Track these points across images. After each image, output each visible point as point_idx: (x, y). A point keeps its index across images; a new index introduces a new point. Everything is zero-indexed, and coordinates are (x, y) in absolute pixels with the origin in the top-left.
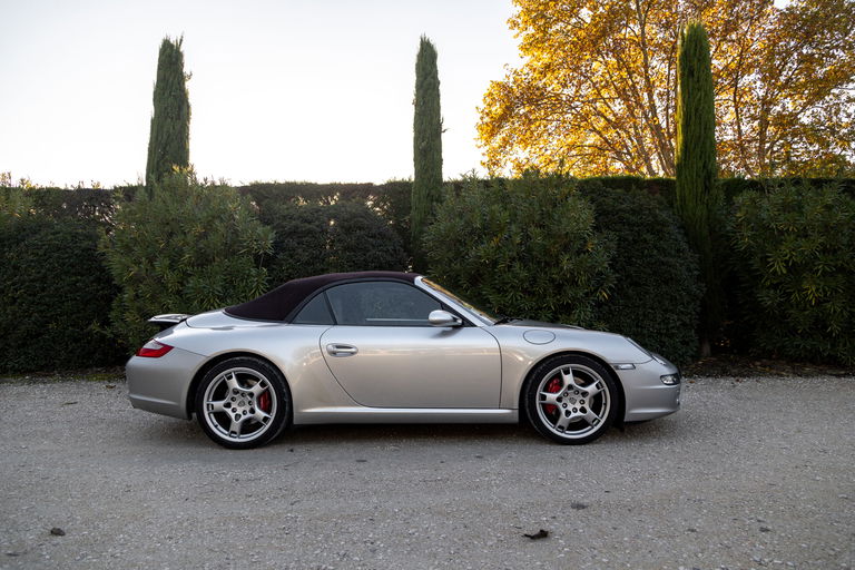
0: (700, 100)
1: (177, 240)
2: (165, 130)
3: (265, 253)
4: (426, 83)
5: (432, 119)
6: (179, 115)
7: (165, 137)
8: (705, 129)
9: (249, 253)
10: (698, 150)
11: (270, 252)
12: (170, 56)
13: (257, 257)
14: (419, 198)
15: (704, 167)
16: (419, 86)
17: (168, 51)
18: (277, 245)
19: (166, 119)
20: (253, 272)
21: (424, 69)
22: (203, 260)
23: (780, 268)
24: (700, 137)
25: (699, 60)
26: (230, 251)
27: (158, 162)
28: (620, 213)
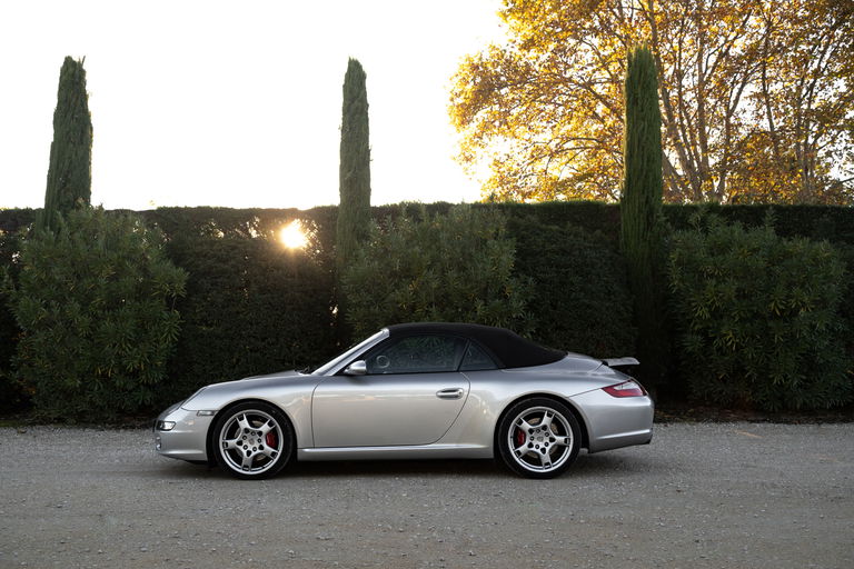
0: (643, 129)
1: (87, 283)
2: (67, 156)
3: (178, 296)
4: (353, 107)
5: (359, 145)
6: (81, 140)
7: (67, 163)
8: (648, 161)
9: (161, 296)
10: (640, 183)
11: (183, 294)
12: (73, 75)
13: (169, 299)
14: (344, 233)
15: (647, 202)
16: (347, 110)
17: (71, 70)
18: (191, 286)
19: (68, 143)
20: (166, 315)
21: (351, 92)
22: (114, 304)
23: (704, 312)
24: (642, 170)
25: (643, 88)
26: (141, 293)
27: (59, 191)
28: (549, 255)
